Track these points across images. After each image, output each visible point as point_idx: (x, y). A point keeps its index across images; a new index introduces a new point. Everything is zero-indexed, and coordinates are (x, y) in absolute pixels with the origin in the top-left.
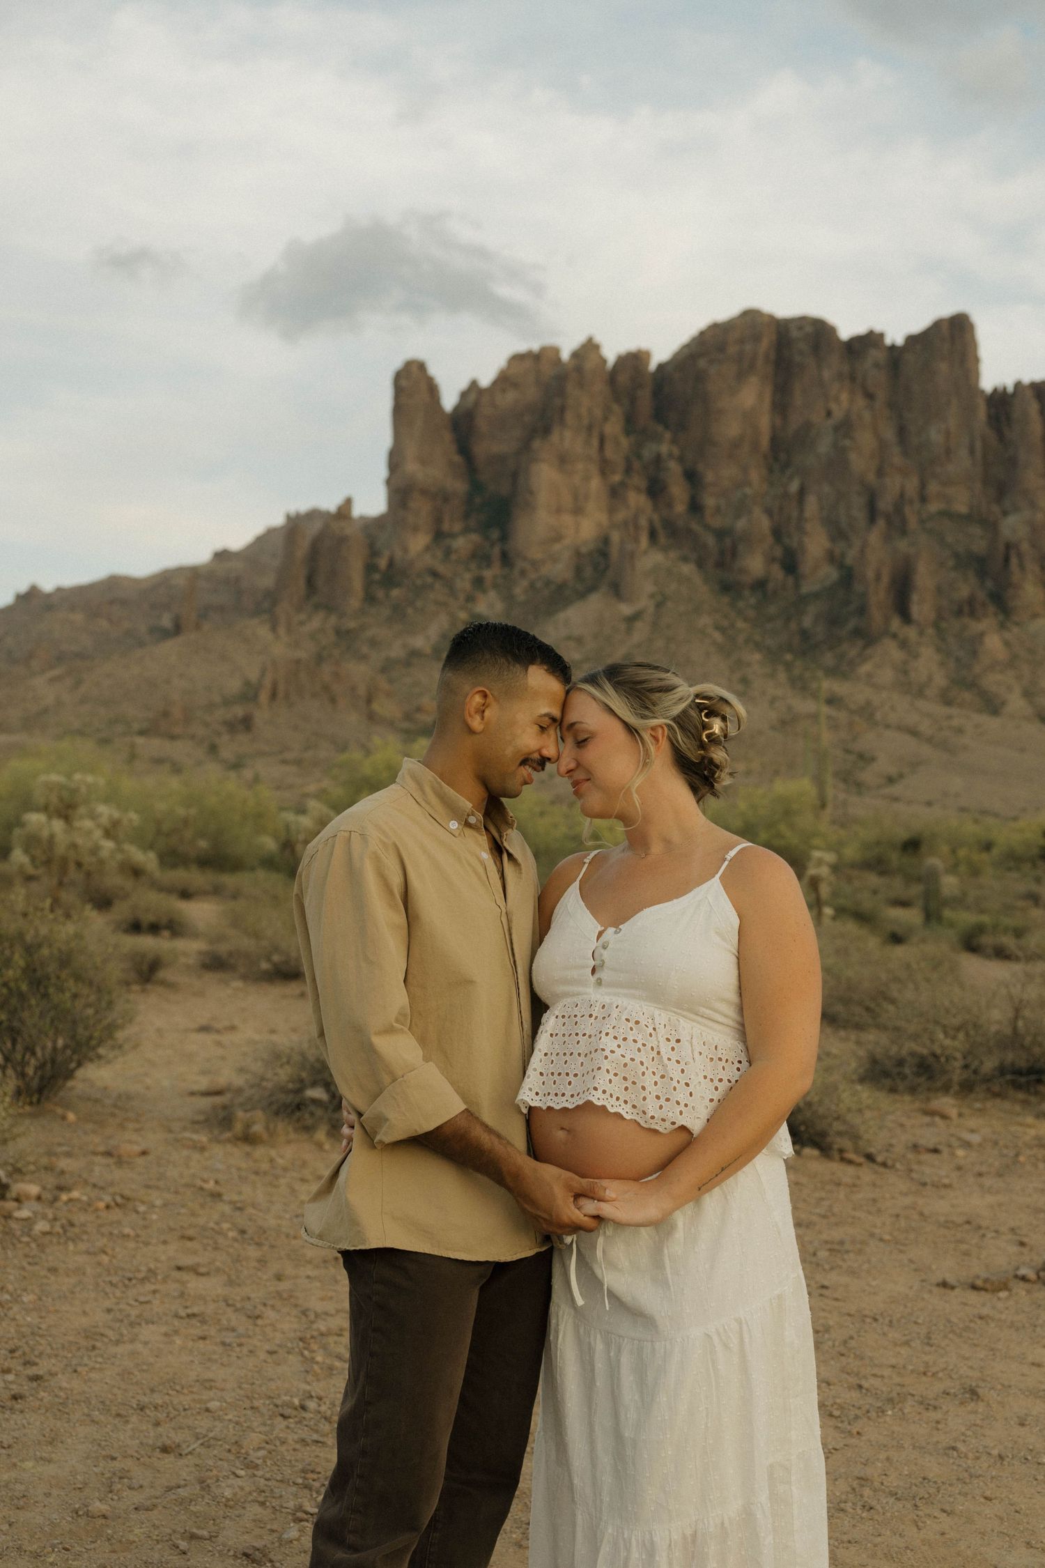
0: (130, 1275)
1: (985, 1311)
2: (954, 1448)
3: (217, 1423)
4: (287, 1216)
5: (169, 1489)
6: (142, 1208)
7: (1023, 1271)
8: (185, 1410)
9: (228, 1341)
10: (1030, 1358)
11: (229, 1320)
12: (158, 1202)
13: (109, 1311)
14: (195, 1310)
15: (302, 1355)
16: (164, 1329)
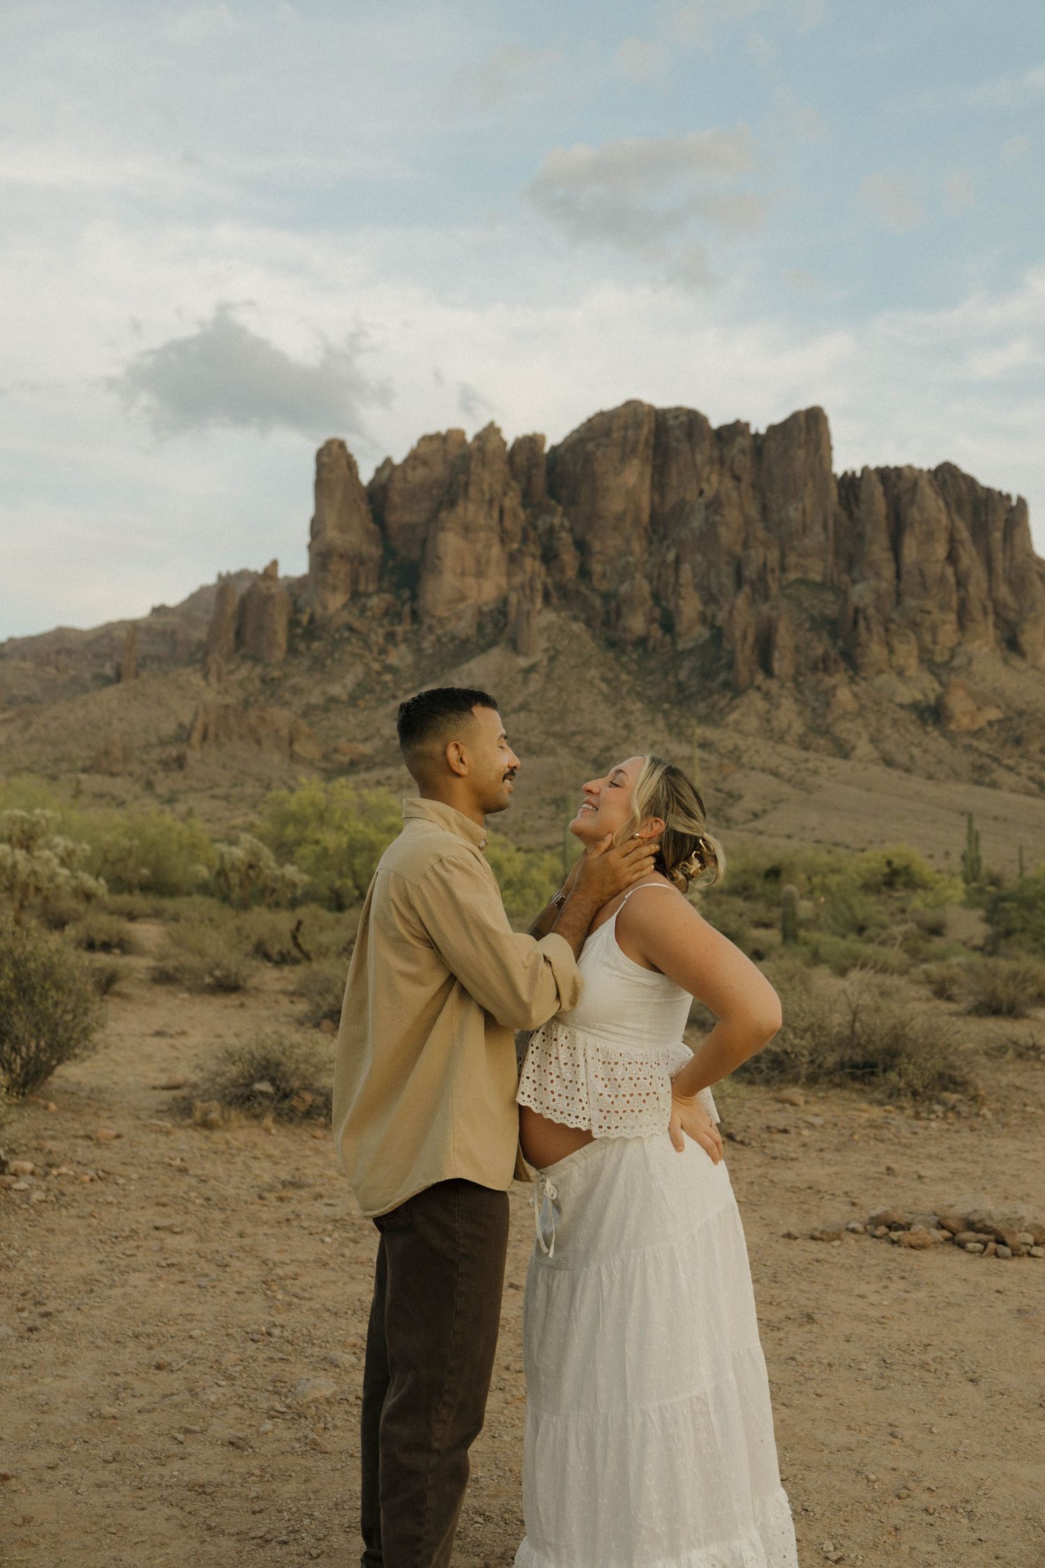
0: (117, 1234)
1: (821, 1256)
2: (793, 1359)
3: (199, 1347)
4: (244, 1187)
5: (165, 1396)
6: (121, 1181)
7: (852, 1225)
8: (172, 1337)
9: (203, 1284)
10: (856, 1292)
11: (202, 1268)
12: (135, 1176)
13: (101, 1262)
14: (174, 1261)
15: (266, 1295)
16: (148, 1276)
